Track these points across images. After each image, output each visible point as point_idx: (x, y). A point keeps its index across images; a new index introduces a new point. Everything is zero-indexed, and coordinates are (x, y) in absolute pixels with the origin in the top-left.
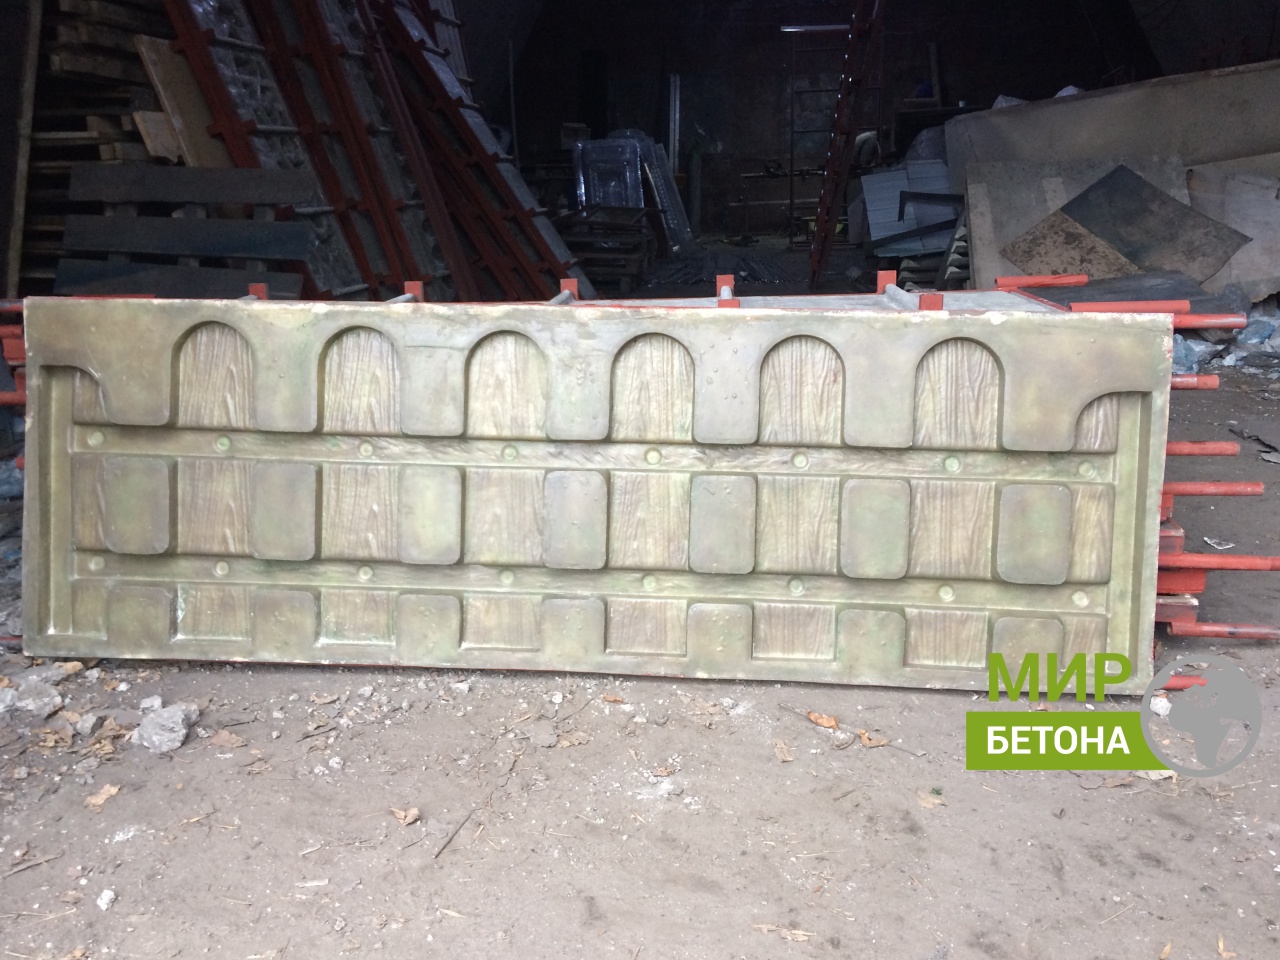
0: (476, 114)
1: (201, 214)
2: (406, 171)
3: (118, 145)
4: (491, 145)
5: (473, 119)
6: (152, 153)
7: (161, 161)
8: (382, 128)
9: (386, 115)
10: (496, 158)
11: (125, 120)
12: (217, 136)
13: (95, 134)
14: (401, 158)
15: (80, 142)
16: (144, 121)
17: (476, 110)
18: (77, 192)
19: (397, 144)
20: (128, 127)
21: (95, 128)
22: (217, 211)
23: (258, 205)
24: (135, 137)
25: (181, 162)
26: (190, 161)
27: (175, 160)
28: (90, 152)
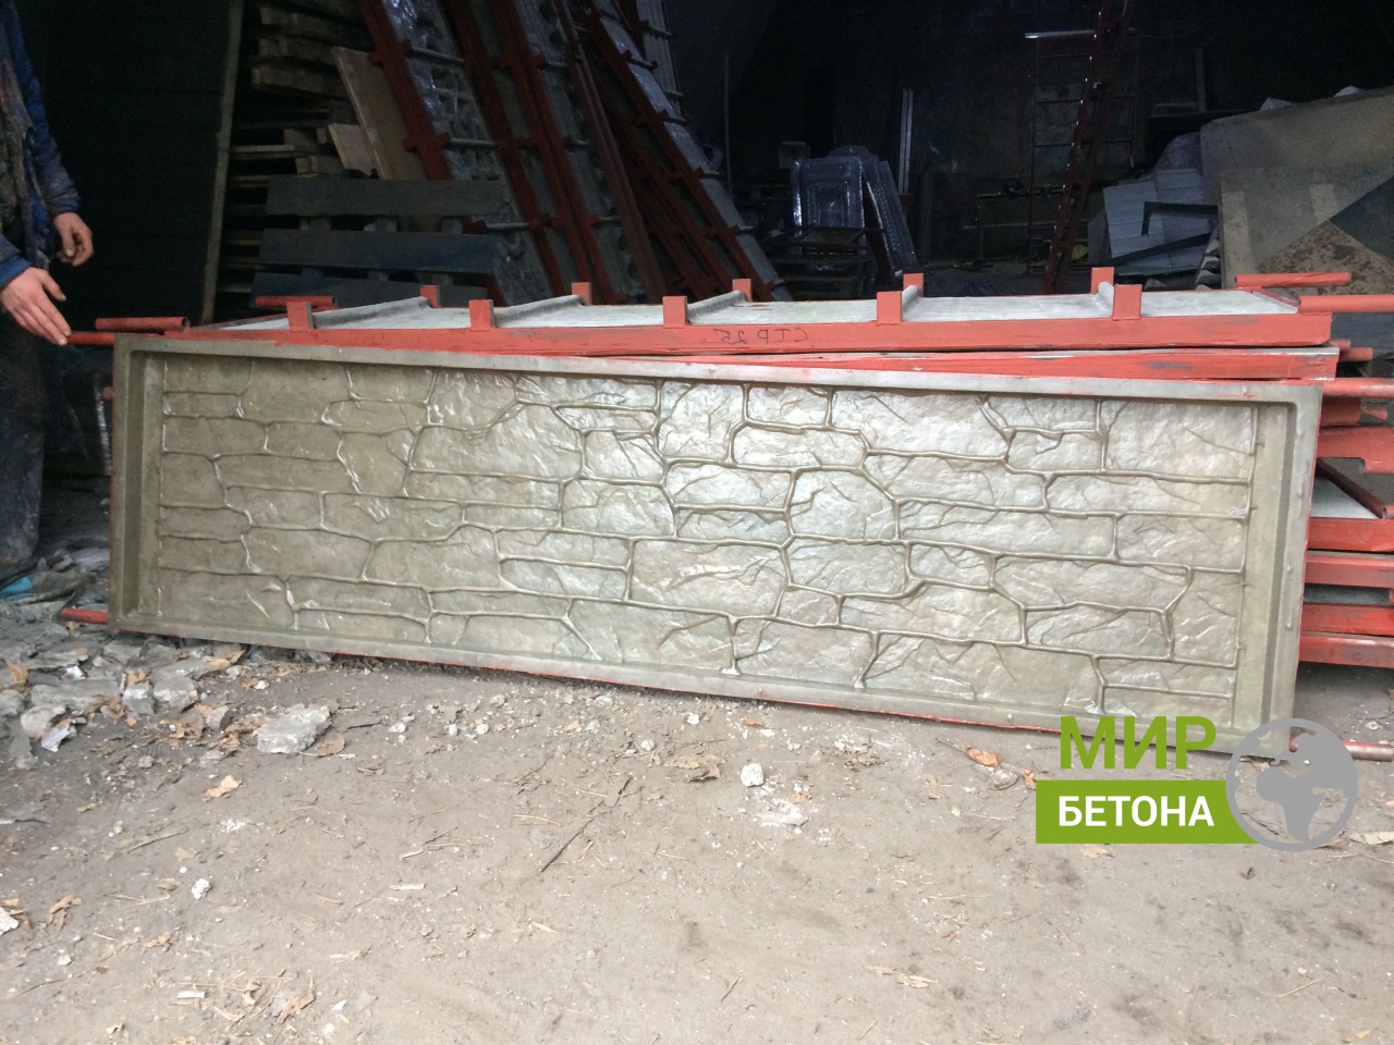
0: (680, 127)
1: (391, 227)
2: (603, 186)
3: (313, 158)
4: (695, 159)
5: (678, 134)
6: (346, 166)
7: (355, 174)
8: (581, 142)
9: (585, 128)
10: (700, 174)
11: (321, 134)
12: (413, 150)
13: (291, 147)
14: (599, 173)
15: (277, 156)
16: (338, 133)
17: (683, 124)
18: (274, 206)
19: (594, 157)
20: (323, 139)
21: (292, 141)
22: (410, 225)
23: (445, 218)
24: (330, 150)
25: (375, 175)
26: (384, 173)
27: (369, 174)
28: (286, 166)
